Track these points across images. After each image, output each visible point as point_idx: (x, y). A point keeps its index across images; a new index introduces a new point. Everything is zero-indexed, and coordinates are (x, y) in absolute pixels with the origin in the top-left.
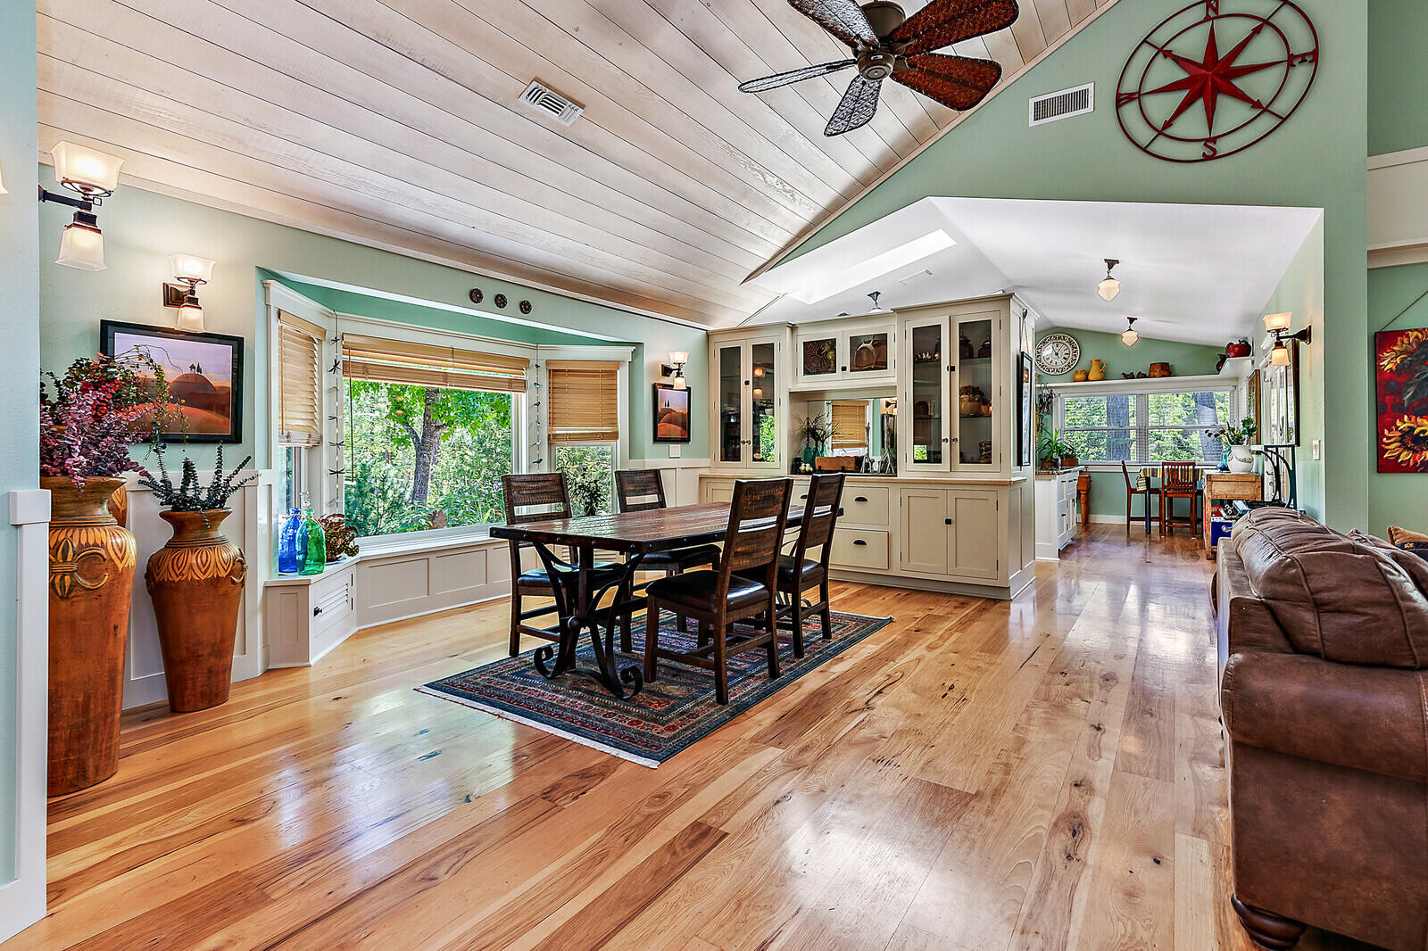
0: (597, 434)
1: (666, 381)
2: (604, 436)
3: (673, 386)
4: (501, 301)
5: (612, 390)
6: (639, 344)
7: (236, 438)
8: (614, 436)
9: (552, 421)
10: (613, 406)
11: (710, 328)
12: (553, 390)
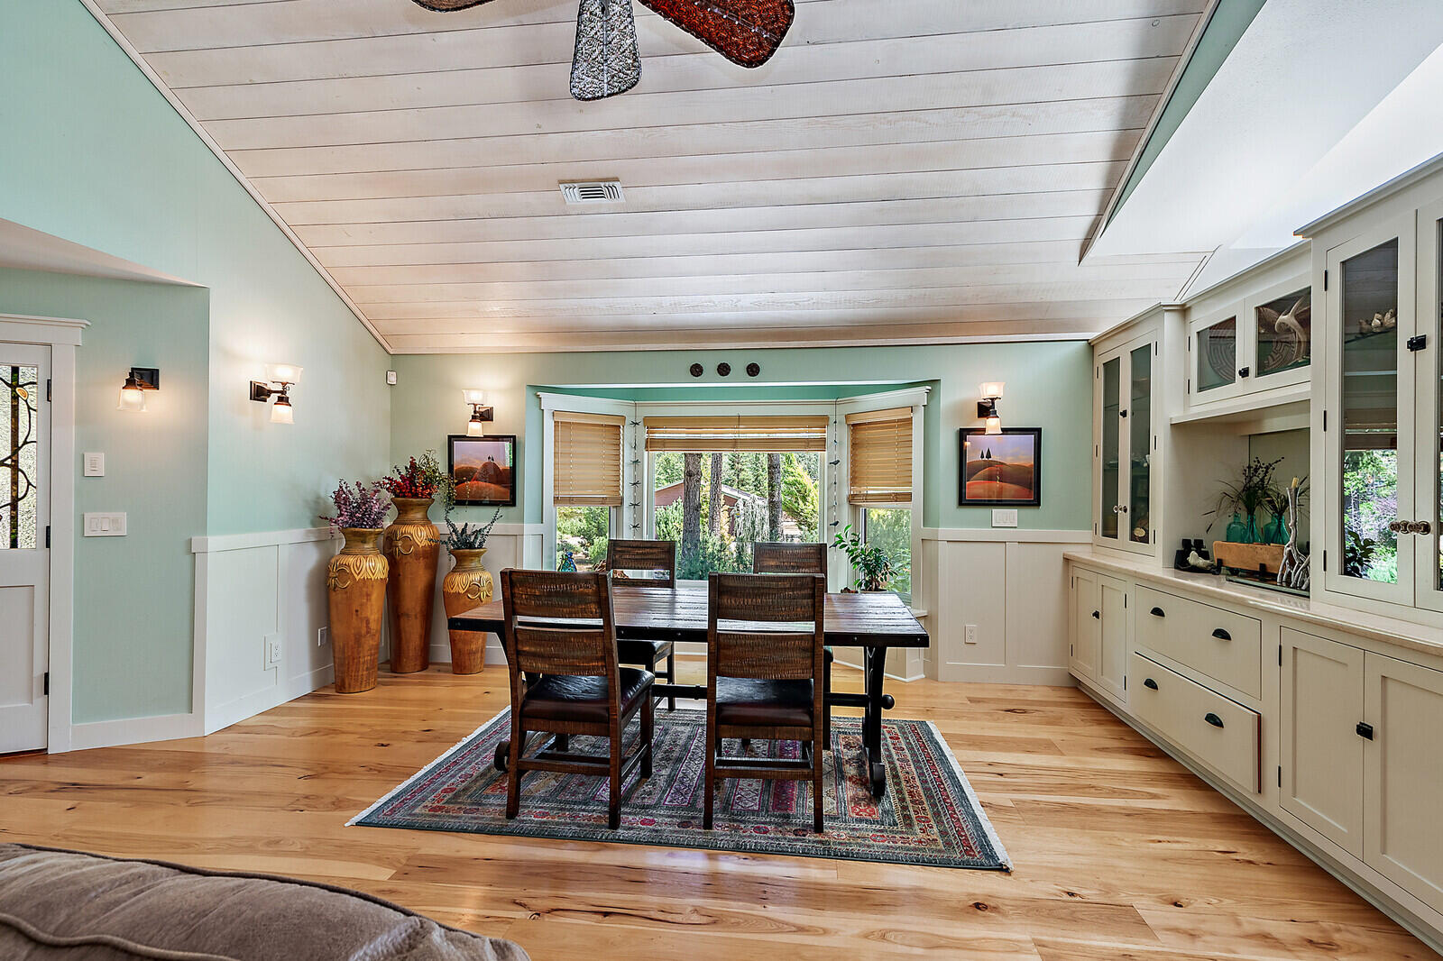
0: (890, 494)
1: (979, 424)
2: (898, 497)
3: (984, 430)
4: (724, 370)
5: (908, 442)
6: (934, 382)
7: (512, 503)
8: (907, 497)
9: (854, 480)
10: (908, 462)
11: (1091, 336)
12: (855, 445)
